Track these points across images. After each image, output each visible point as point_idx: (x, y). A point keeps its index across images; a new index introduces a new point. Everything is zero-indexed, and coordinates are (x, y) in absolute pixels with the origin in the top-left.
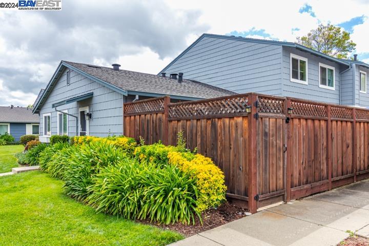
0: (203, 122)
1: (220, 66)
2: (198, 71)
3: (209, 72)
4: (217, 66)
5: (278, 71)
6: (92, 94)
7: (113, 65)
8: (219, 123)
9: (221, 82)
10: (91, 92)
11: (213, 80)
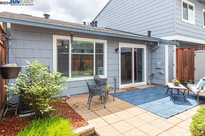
1: (124, 16)
2: (110, 22)
3: (117, 22)
4: (122, 16)
9: (125, 27)
11: (120, 26)
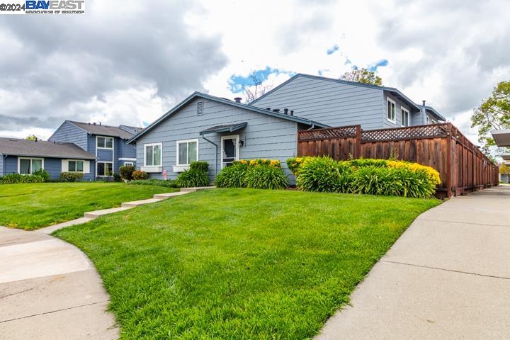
0: (402, 143)
5: (380, 111)
6: (246, 124)
7: (235, 99)
8: (418, 143)
10: (245, 121)
